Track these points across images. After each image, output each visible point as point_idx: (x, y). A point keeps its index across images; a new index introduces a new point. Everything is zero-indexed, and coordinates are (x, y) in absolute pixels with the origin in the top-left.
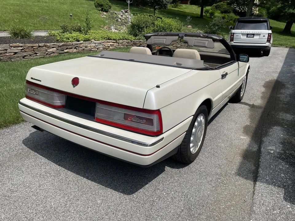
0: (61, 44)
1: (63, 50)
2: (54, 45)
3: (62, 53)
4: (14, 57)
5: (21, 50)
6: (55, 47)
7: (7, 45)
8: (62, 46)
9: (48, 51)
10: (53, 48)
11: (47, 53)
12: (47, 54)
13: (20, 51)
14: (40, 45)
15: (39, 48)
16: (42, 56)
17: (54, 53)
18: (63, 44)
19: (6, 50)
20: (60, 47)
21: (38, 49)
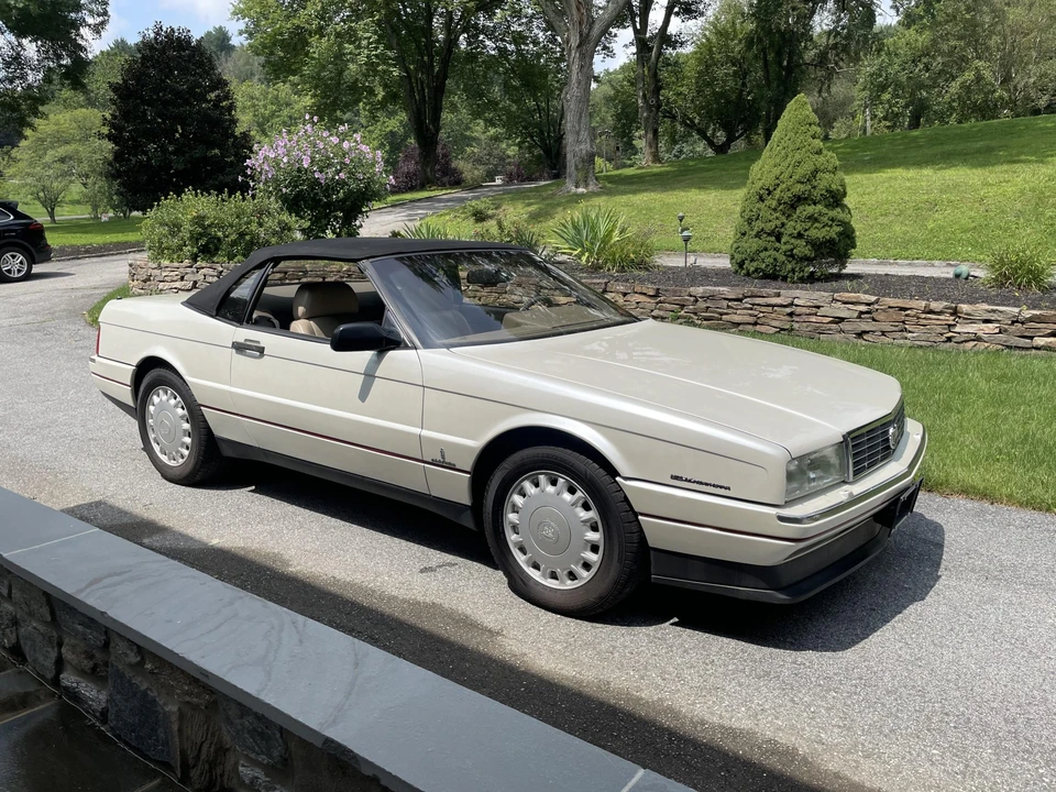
0: (1027, 313)
1: (1031, 338)
2: (994, 311)
3: (1023, 348)
4: (829, 330)
5: (862, 313)
6: (998, 321)
7: (826, 294)
8: (1031, 320)
9: (957, 329)
10: (987, 321)
11: (951, 334)
12: (949, 339)
13: (856, 315)
14: (935, 305)
15: (923, 316)
16: (923, 343)
17: (979, 339)
18: (1037, 312)
19: (818, 307)
20: (1023, 323)
21: (918, 318)
